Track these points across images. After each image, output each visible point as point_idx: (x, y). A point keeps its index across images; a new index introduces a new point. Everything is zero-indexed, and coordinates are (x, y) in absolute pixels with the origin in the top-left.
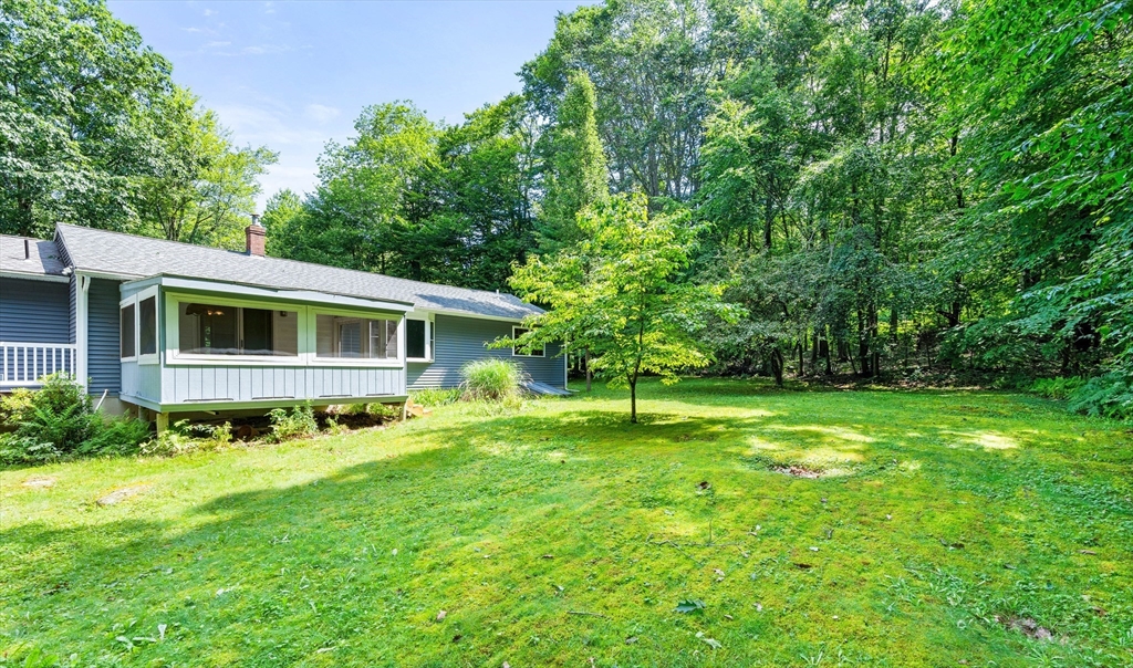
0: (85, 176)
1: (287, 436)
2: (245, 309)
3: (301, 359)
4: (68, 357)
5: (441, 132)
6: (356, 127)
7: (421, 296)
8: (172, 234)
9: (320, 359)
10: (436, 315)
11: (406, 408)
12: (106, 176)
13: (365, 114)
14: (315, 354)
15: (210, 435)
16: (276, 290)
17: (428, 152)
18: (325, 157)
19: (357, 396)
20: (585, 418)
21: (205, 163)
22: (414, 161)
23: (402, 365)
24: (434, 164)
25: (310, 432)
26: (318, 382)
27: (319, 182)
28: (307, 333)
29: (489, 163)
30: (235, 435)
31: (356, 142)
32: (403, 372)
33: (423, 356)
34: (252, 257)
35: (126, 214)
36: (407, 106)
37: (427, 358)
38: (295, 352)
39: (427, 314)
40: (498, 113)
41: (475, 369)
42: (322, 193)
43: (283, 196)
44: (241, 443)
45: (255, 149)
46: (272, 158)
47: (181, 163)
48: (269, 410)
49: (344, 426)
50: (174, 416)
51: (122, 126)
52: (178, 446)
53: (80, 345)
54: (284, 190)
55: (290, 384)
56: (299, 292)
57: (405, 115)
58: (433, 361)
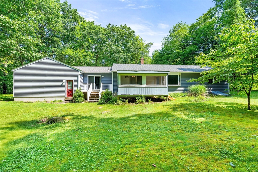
0: (123, 55)
1: (139, 103)
2: (137, 76)
3: (143, 86)
4: (111, 86)
5: (190, 26)
6: (169, 32)
7: (178, 69)
8: (136, 63)
9: (147, 86)
10: (181, 73)
11: (168, 98)
12: (125, 54)
13: (171, 28)
14: (146, 85)
15: (125, 101)
16: (137, 71)
17: (186, 32)
18: (163, 41)
19: (155, 94)
20: (226, 106)
21: (140, 48)
22: (183, 36)
23: (167, 87)
24: (187, 35)
25: (144, 102)
26: (147, 91)
27: (162, 46)
28: (144, 80)
29: (203, 30)
30: (129, 102)
31: (169, 35)
32: (167, 89)
33: (177, 84)
34: (141, 65)
35: (128, 60)
36: (181, 23)
37: (179, 85)
38: (141, 84)
39: (178, 73)
40: (206, 15)
41: (192, 87)
42: (162, 49)
43: (155, 51)
44: (131, 104)
45: (149, 43)
46: (152, 44)
47: (136, 49)
48: (135, 97)
49: (152, 101)
50: (120, 97)
51: (128, 45)
52: (120, 103)
53: (112, 84)
54: (155, 50)
55: (140, 92)
56: (142, 71)
57: (180, 25)
58: (180, 85)
